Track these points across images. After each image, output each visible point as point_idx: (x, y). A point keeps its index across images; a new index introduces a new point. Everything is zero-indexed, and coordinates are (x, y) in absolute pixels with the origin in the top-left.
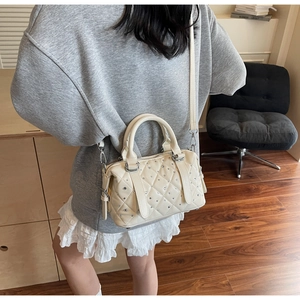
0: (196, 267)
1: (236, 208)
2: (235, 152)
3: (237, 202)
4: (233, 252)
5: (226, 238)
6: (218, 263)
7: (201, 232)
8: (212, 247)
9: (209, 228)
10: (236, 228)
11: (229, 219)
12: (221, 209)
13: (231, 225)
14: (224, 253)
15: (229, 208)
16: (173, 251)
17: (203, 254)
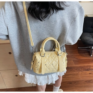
0: (76, 86)
1: (90, 66)
2: (90, 47)
3: (90, 64)
4: (89, 82)
5: (86, 77)
6: (83, 85)
7: (78, 74)
8: (81, 79)
9: (80, 73)
10: (90, 73)
11: (88, 70)
12: (85, 67)
13: (88, 72)
14: (86, 82)
15: (87, 66)
16: (68, 80)
17: (78, 81)
